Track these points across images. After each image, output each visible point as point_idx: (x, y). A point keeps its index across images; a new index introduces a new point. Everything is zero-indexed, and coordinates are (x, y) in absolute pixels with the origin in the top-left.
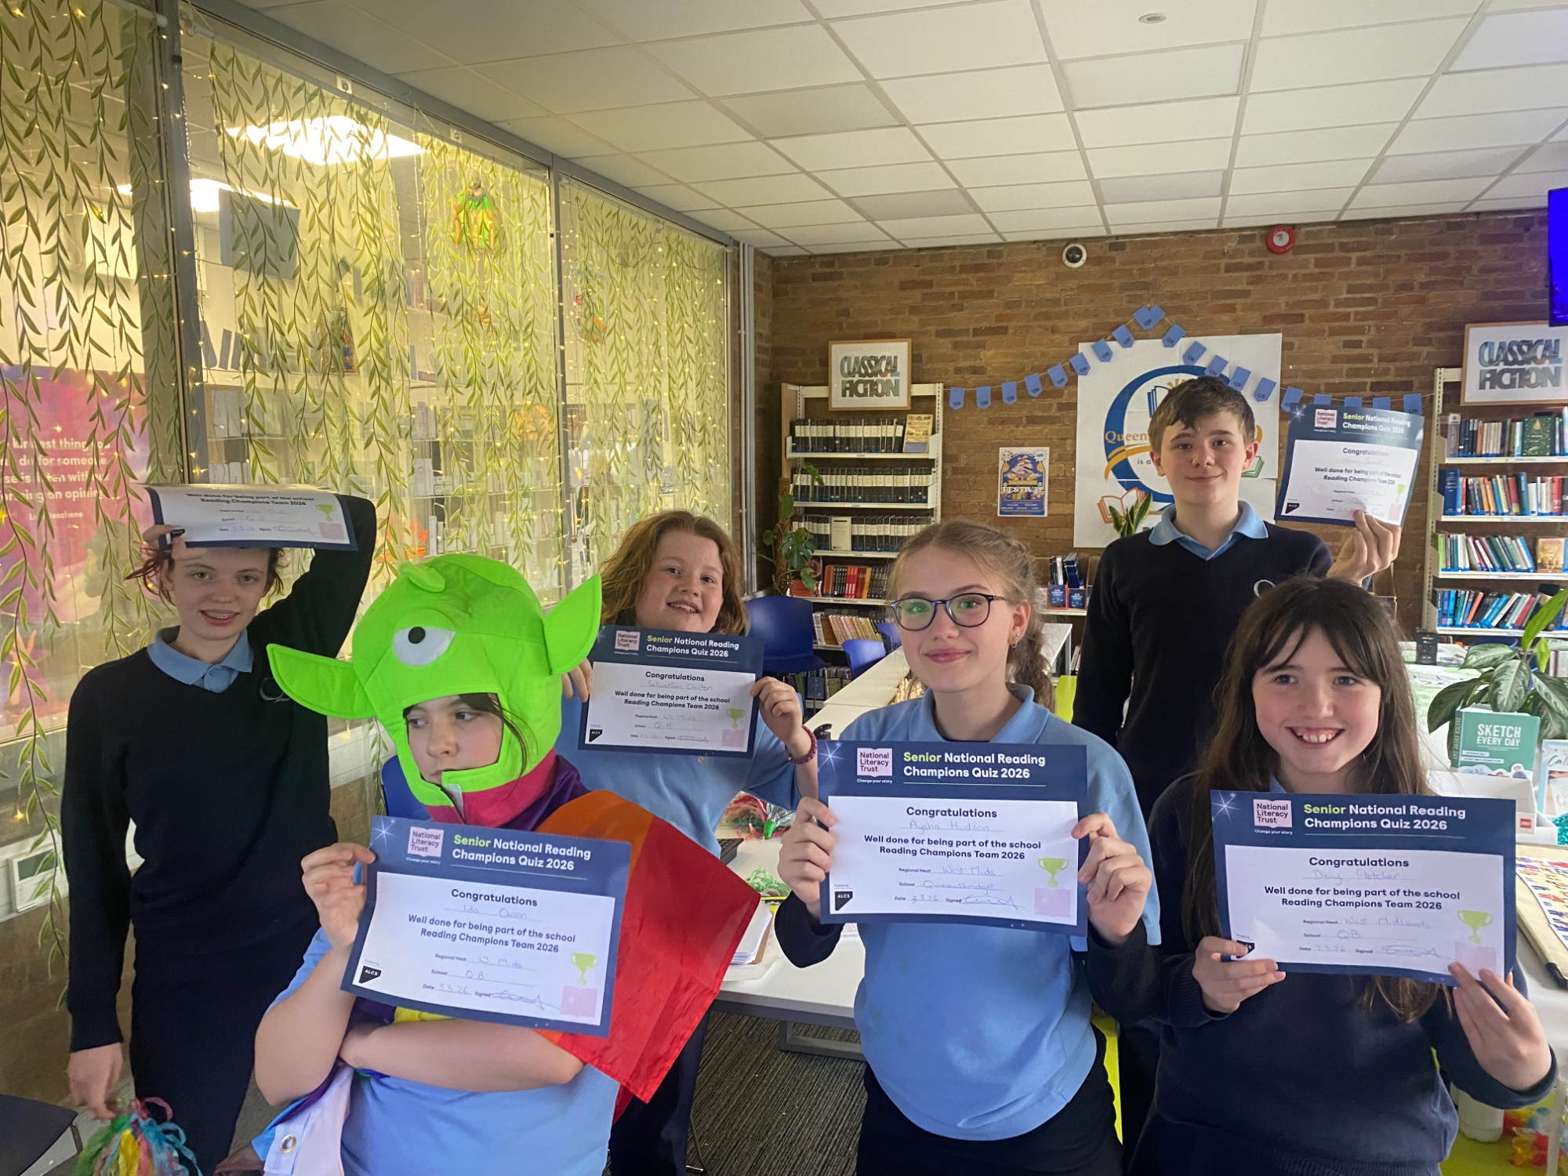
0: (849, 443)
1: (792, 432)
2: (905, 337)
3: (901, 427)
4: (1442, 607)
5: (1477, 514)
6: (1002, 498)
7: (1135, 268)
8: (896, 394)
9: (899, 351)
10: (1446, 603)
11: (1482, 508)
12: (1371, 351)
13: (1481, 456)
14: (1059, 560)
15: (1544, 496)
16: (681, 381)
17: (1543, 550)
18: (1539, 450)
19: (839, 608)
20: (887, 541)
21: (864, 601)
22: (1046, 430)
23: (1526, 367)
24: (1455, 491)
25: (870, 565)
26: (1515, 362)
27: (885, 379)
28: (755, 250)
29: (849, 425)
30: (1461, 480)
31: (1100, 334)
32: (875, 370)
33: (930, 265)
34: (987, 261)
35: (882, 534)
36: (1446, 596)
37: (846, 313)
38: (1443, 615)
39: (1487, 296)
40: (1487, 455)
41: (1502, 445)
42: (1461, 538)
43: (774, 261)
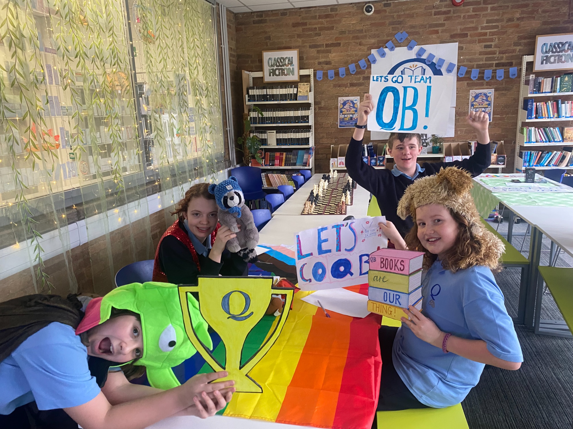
0: (273, 97)
1: (248, 93)
2: (296, 48)
3: (296, 89)
4: (524, 158)
5: (540, 118)
6: (340, 120)
7: (395, 15)
8: (293, 74)
9: (293, 54)
10: (526, 157)
11: (542, 116)
12: (495, 49)
13: (542, 93)
14: (365, 146)
15: (568, 110)
16: (195, 66)
17: (567, 133)
18: (567, 89)
19: (273, 171)
20: (292, 141)
21: (283, 167)
22: (358, 89)
23: (561, 54)
24: (532, 108)
25: (285, 152)
26: (556, 52)
27: (288, 68)
28: (227, 9)
29: (273, 89)
30: (534, 104)
31: (380, 45)
32: (283, 63)
33: (305, 15)
34: (330, 13)
35: (289, 137)
36: (526, 154)
37: (269, 38)
38: (525, 162)
39: (545, 23)
40: (545, 93)
41: (552, 88)
42: (533, 128)
43: (236, 15)
